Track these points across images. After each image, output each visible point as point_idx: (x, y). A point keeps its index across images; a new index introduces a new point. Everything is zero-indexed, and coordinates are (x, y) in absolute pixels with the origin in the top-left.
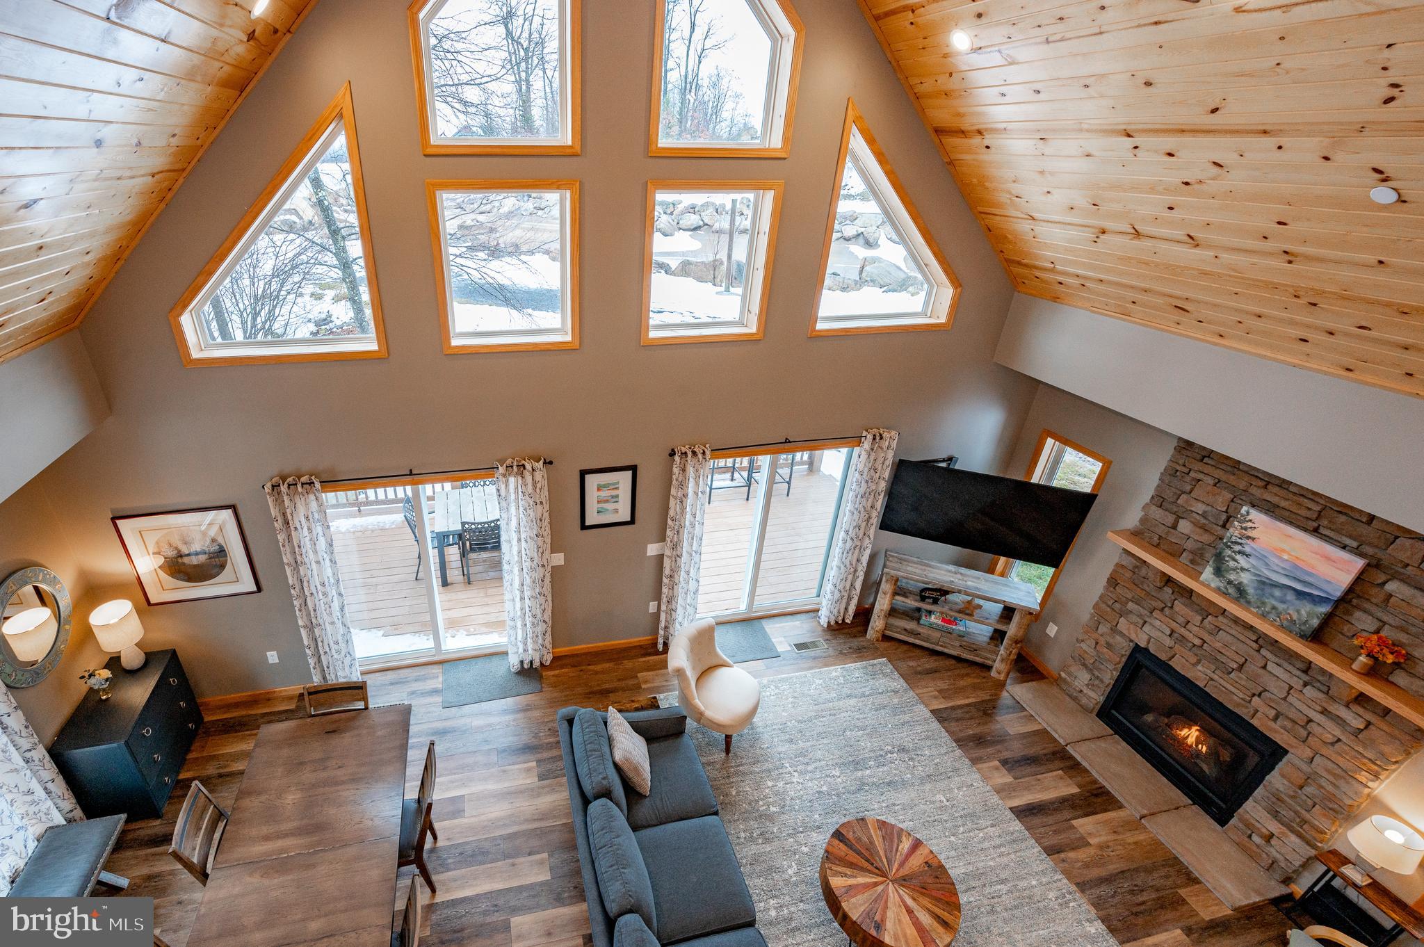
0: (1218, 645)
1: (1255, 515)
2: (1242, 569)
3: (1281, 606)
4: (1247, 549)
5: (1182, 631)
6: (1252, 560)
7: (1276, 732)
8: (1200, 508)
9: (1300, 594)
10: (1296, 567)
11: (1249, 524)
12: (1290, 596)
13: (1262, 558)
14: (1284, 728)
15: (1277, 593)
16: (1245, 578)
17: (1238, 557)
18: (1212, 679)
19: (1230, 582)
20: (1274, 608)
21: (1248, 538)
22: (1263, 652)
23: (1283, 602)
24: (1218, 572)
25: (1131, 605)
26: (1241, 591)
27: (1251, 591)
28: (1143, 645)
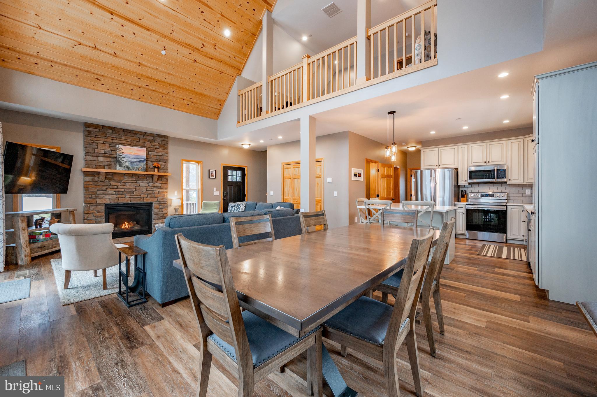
0: (128, 187)
1: (121, 146)
2: (125, 162)
3: (138, 167)
4: (124, 156)
5: (118, 190)
6: (126, 158)
7: (149, 199)
8: (103, 151)
9: (139, 161)
10: (136, 155)
11: (121, 149)
12: (138, 163)
13: (128, 157)
14: (150, 197)
15: (135, 164)
16: (127, 164)
17: (123, 159)
18: (131, 198)
19: (124, 167)
20: (137, 168)
21: (122, 153)
22: (138, 182)
23: (138, 165)
24: (120, 166)
25: (98, 192)
26: (128, 168)
27: (130, 166)
28: (108, 202)
